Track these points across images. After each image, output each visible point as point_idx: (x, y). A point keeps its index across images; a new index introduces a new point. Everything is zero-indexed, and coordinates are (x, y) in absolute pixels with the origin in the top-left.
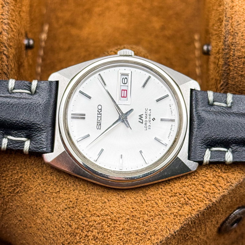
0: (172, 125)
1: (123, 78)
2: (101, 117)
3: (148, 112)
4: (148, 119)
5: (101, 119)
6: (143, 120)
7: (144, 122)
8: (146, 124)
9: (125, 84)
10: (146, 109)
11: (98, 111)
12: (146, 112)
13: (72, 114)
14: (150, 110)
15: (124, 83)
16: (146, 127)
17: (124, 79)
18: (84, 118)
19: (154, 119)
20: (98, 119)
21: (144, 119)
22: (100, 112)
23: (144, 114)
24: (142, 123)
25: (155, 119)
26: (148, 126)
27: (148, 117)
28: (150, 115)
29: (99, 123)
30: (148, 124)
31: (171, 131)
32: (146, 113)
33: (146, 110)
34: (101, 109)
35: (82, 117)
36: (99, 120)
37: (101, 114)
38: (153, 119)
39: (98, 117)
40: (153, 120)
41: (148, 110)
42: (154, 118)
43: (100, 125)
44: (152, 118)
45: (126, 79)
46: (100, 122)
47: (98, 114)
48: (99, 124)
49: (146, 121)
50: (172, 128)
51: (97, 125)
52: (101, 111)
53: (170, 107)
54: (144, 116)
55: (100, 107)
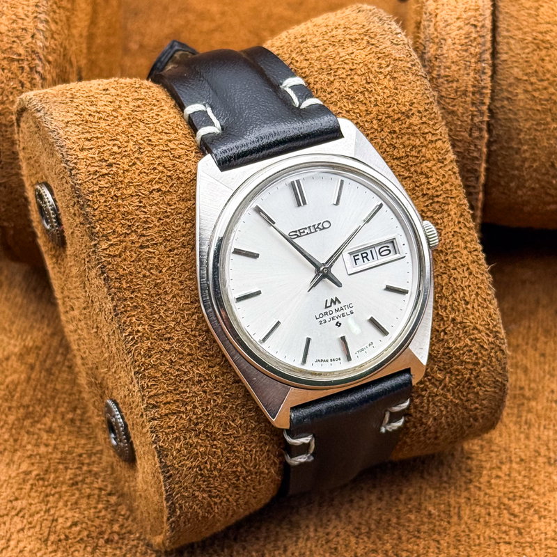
0: (340, 359)
1: (388, 247)
2: (311, 233)
3: (348, 311)
4: (335, 314)
5: (307, 234)
6: (331, 306)
7: (328, 310)
8: (326, 314)
9: (380, 254)
10: (351, 306)
11: (319, 224)
12: (346, 307)
13: (298, 182)
14: (352, 312)
15: (381, 251)
16: (321, 316)
17: (386, 248)
18: (299, 205)
19: (338, 324)
20: (306, 228)
21: (334, 307)
22: (319, 228)
23: (341, 305)
24: (326, 307)
25: (339, 326)
26: (324, 318)
27: (339, 313)
28: (343, 315)
29: (300, 233)
30: (327, 318)
31: (329, 361)
32: (344, 308)
33: (349, 306)
34: (324, 228)
35: (300, 200)
36: (304, 232)
37: (316, 231)
38: (338, 322)
39: (309, 227)
40: (336, 325)
41: (350, 309)
42: (340, 324)
43: (298, 236)
44: (340, 320)
45: (388, 252)
46: (302, 234)
47: (314, 226)
48: (298, 233)
49: (331, 312)
50: (334, 360)
51: (296, 232)
52: (321, 229)
53: (370, 345)
54: (338, 306)
55: (326, 225)
